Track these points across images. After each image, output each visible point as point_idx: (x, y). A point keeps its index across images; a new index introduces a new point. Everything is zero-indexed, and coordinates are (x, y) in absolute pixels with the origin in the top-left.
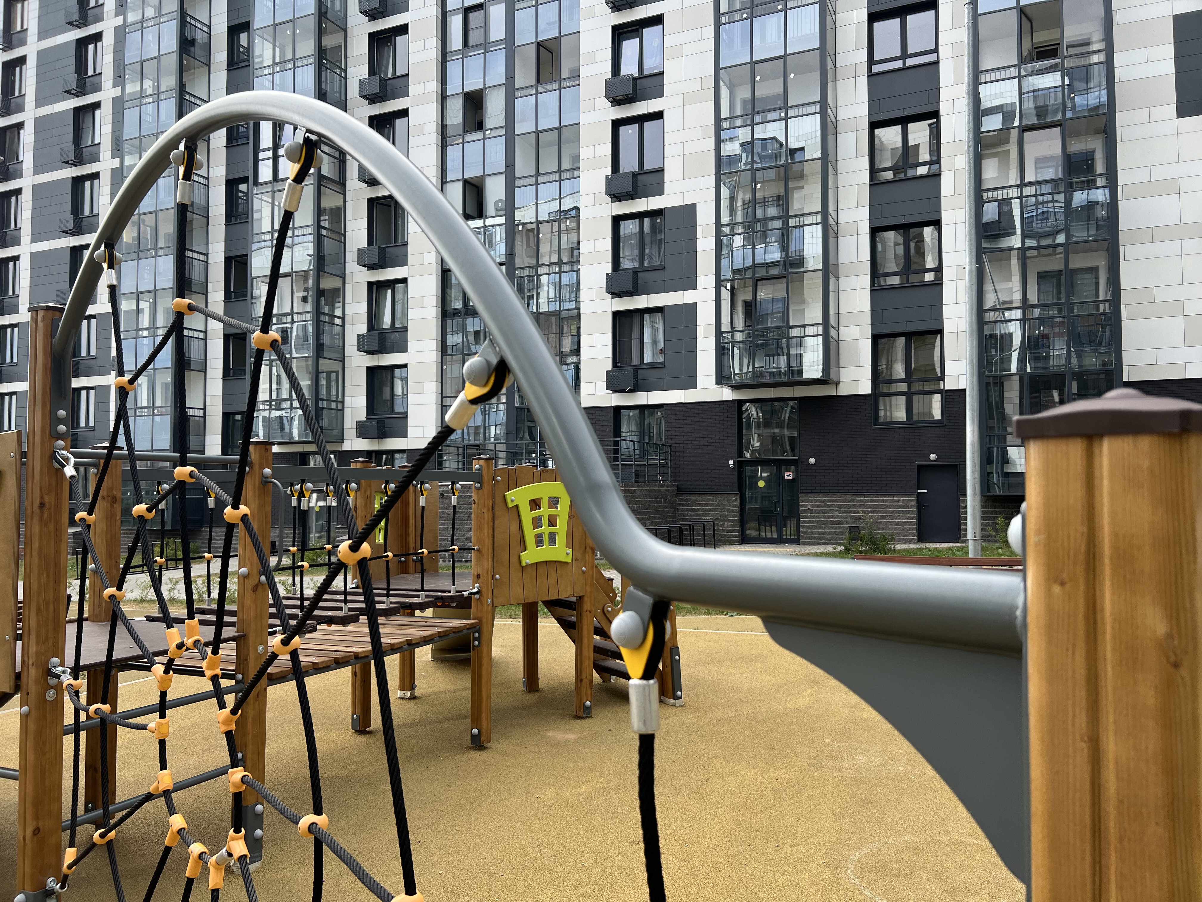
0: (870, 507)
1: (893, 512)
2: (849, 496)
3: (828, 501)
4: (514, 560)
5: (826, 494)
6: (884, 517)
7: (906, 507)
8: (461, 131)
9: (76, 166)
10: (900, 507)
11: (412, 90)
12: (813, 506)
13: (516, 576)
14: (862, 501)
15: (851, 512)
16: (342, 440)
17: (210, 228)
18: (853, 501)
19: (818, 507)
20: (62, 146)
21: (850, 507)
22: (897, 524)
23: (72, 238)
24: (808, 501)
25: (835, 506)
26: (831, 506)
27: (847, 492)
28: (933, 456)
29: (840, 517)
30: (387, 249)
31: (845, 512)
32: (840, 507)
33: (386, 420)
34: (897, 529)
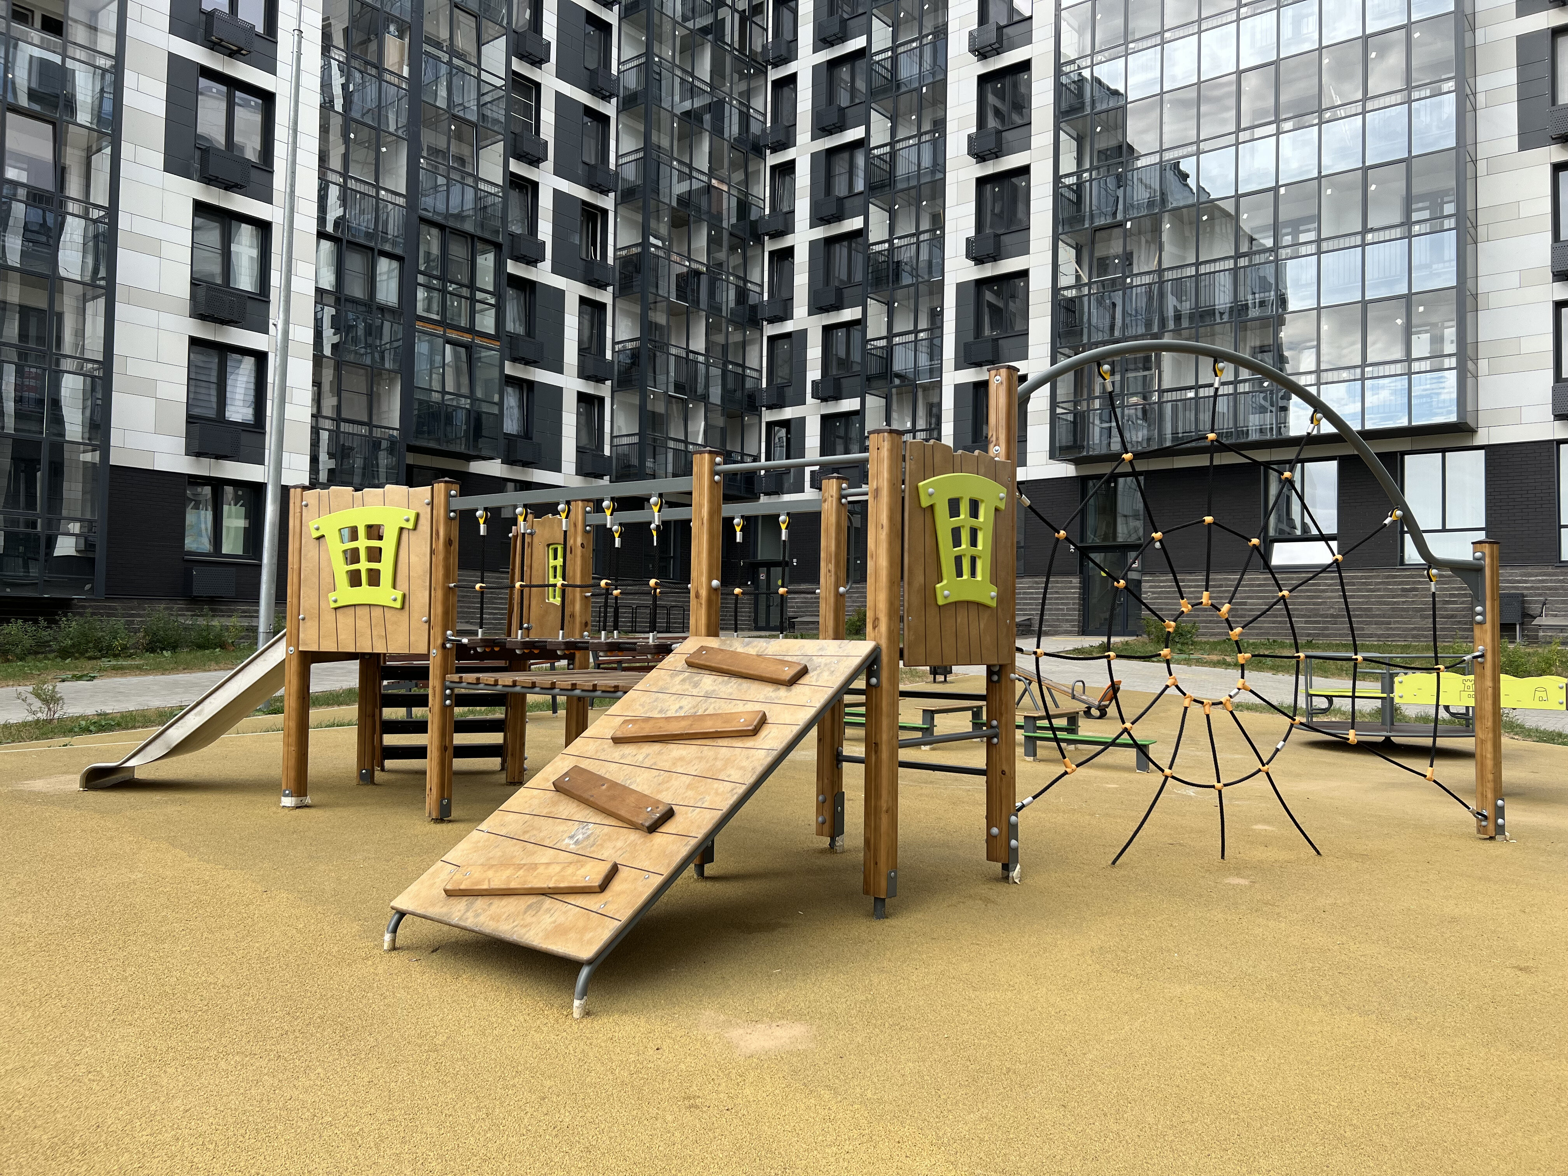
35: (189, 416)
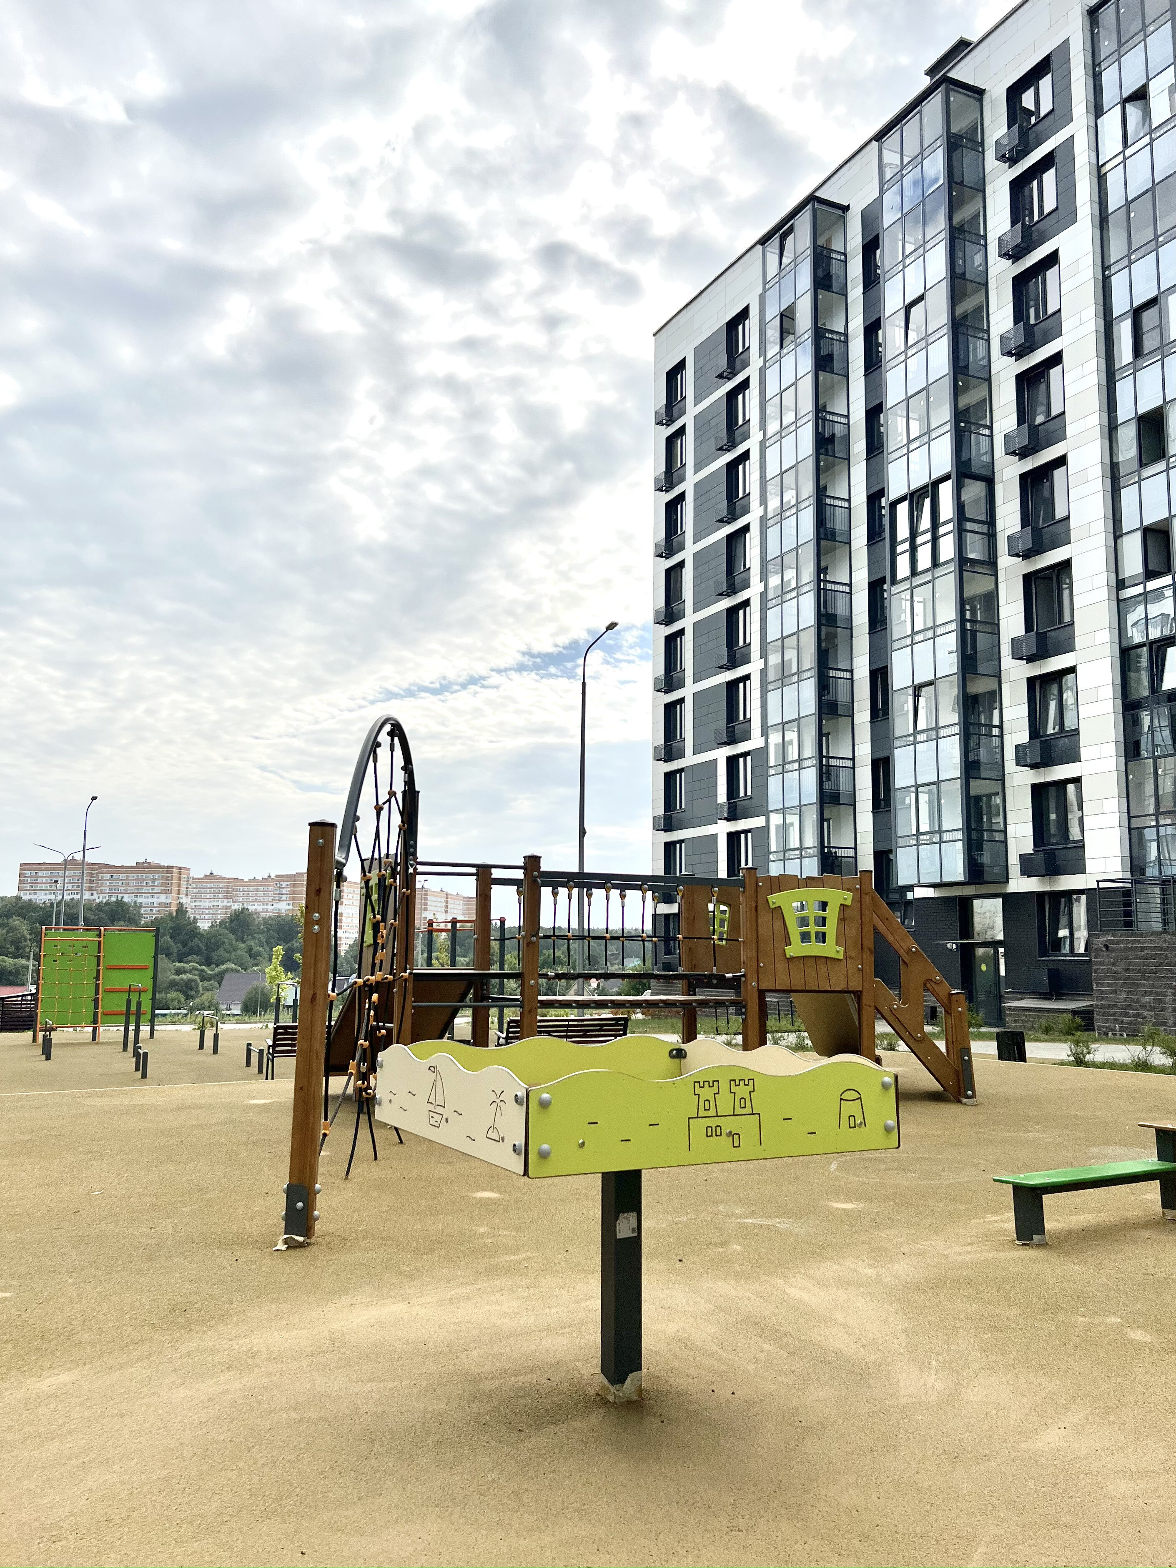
4: (779, 952)
8: (1135, 466)
9: (729, 596)
11: (1070, 431)
13: (781, 966)
16: (1007, 880)
17: (854, 640)
20: (716, 578)
23: (728, 673)
30: (1048, 634)
33: (1056, 852)
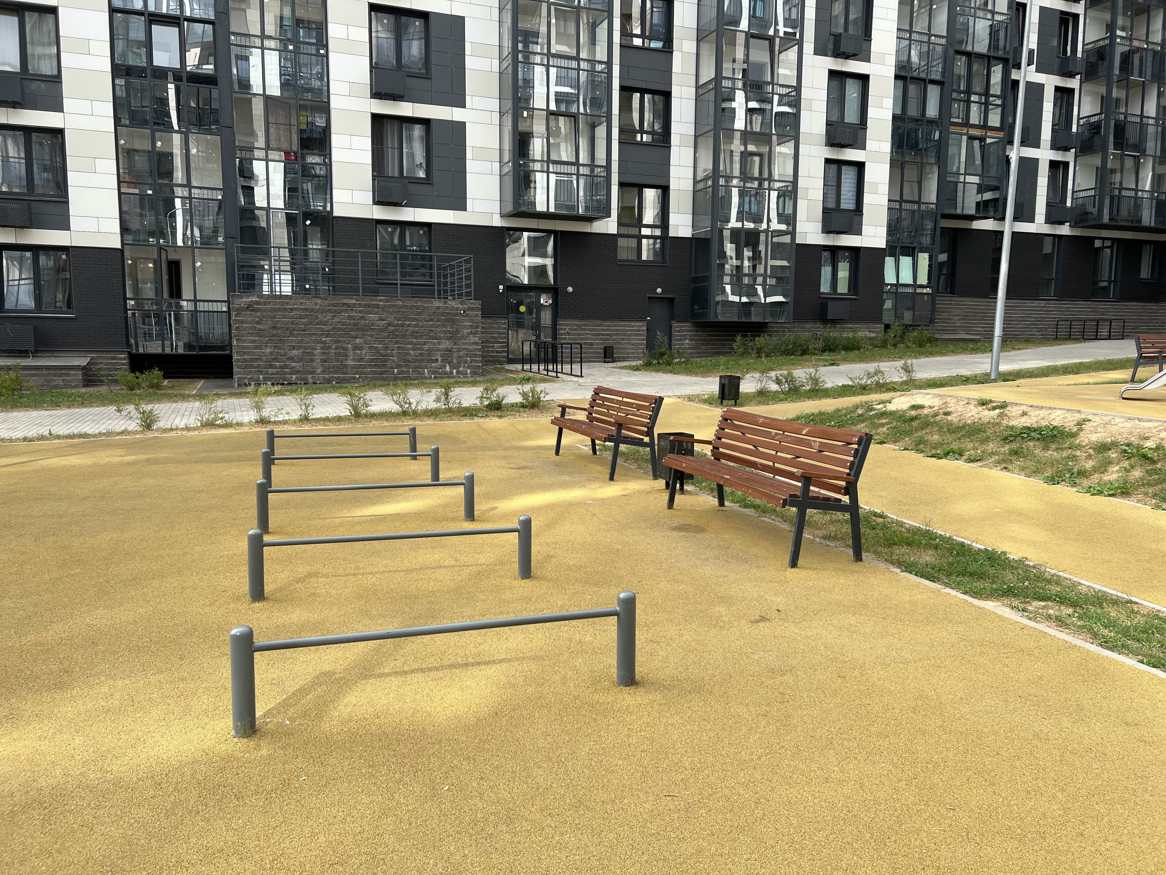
0: (614, 330)
1: (630, 335)
2: (598, 321)
3: (583, 325)
5: (582, 318)
6: (623, 339)
7: (639, 330)
10: (635, 330)
12: (571, 329)
14: (608, 326)
15: (599, 334)
18: (601, 325)
19: (575, 330)
21: (599, 330)
22: (633, 345)
24: (567, 325)
25: (587, 330)
26: (585, 330)
27: (597, 318)
28: (659, 290)
29: (591, 339)
31: (596, 335)
32: (592, 330)
34: (633, 349)
35: (824, 209)
